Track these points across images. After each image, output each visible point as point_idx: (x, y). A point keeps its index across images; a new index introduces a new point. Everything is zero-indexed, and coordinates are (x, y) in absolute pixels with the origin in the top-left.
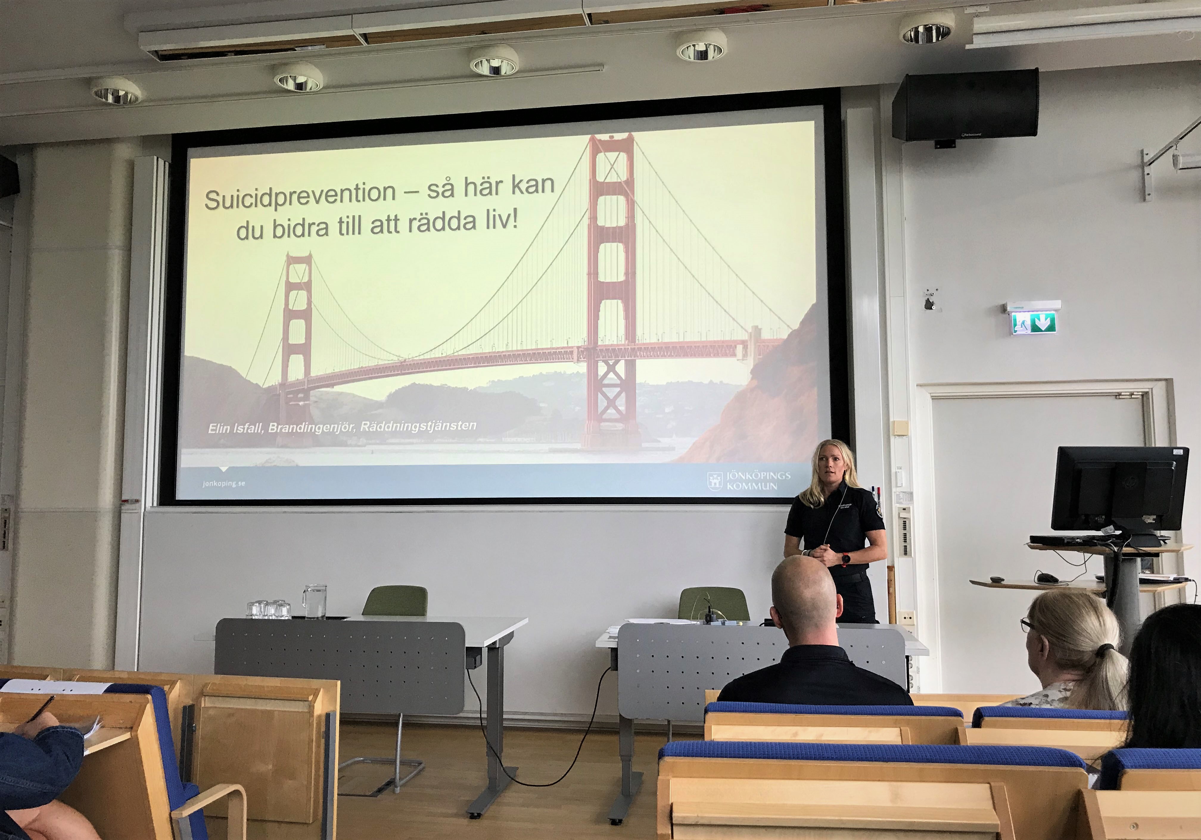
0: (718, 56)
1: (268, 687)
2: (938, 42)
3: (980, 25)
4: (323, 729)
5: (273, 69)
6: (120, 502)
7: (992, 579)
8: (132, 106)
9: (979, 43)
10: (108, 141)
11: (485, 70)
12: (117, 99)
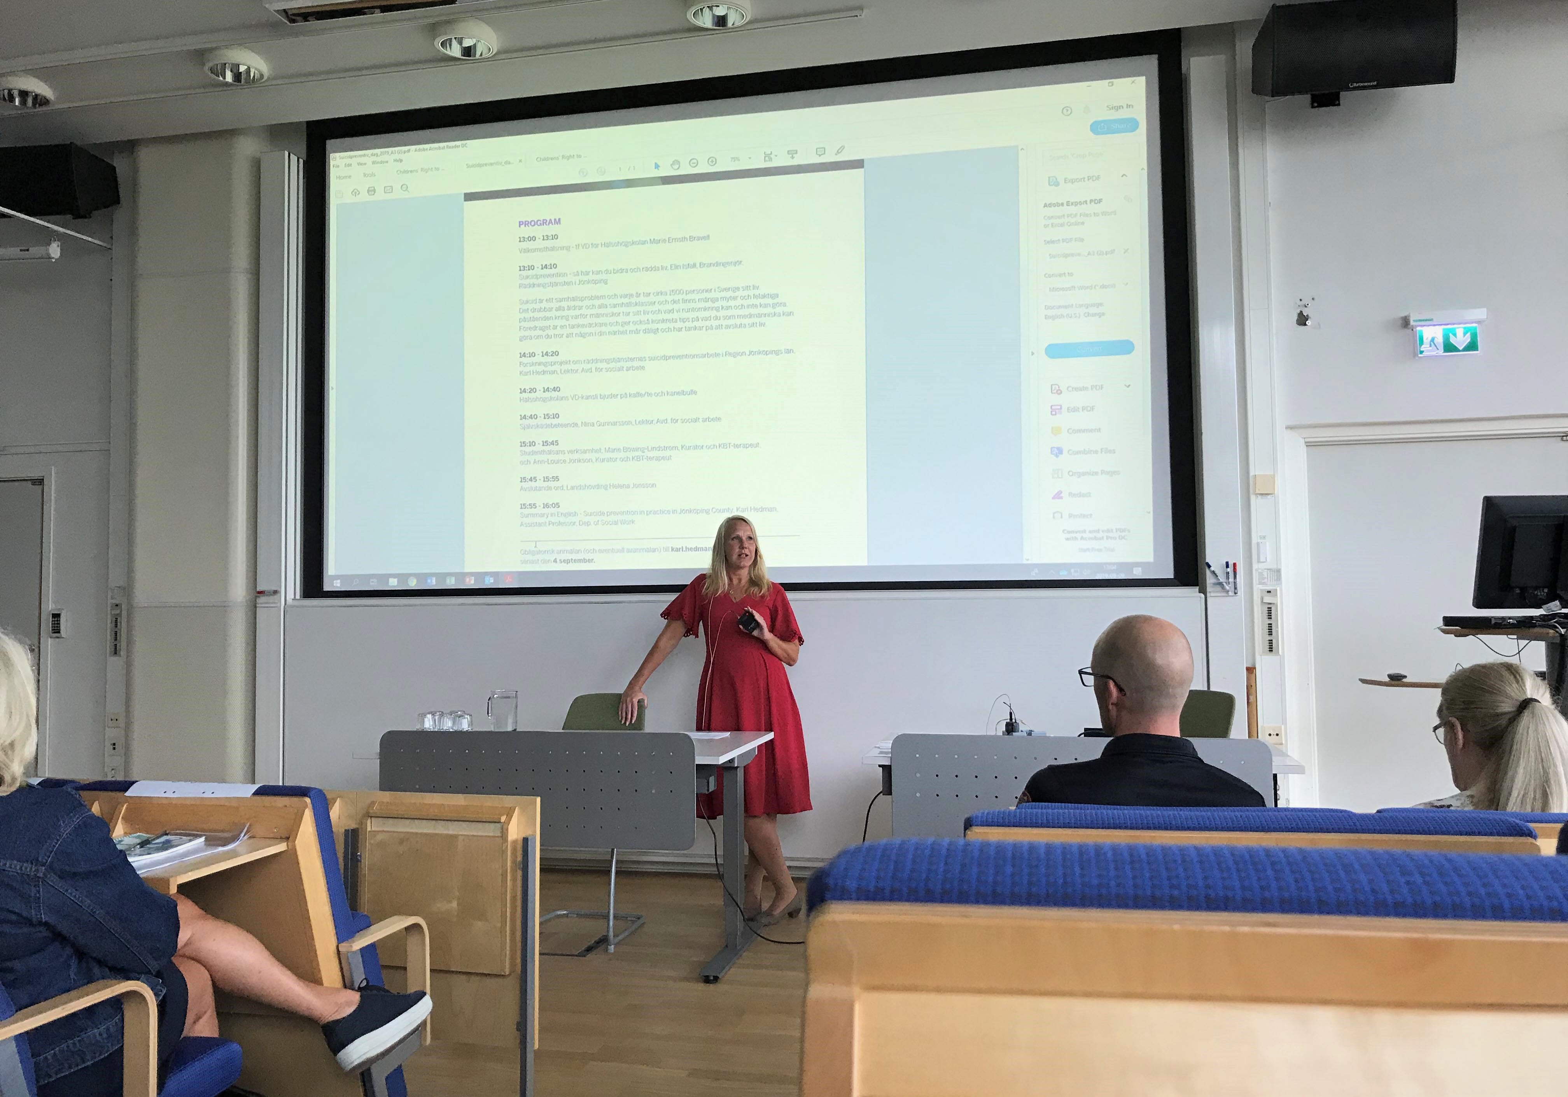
1: (449, 806)
4: (519, 858)
5: (433, 29)
6: (255, 594)
7: (1390, 676)
8: (255, 86)
10: (229, 134)
11: (706, 21)
12: (237, 77)
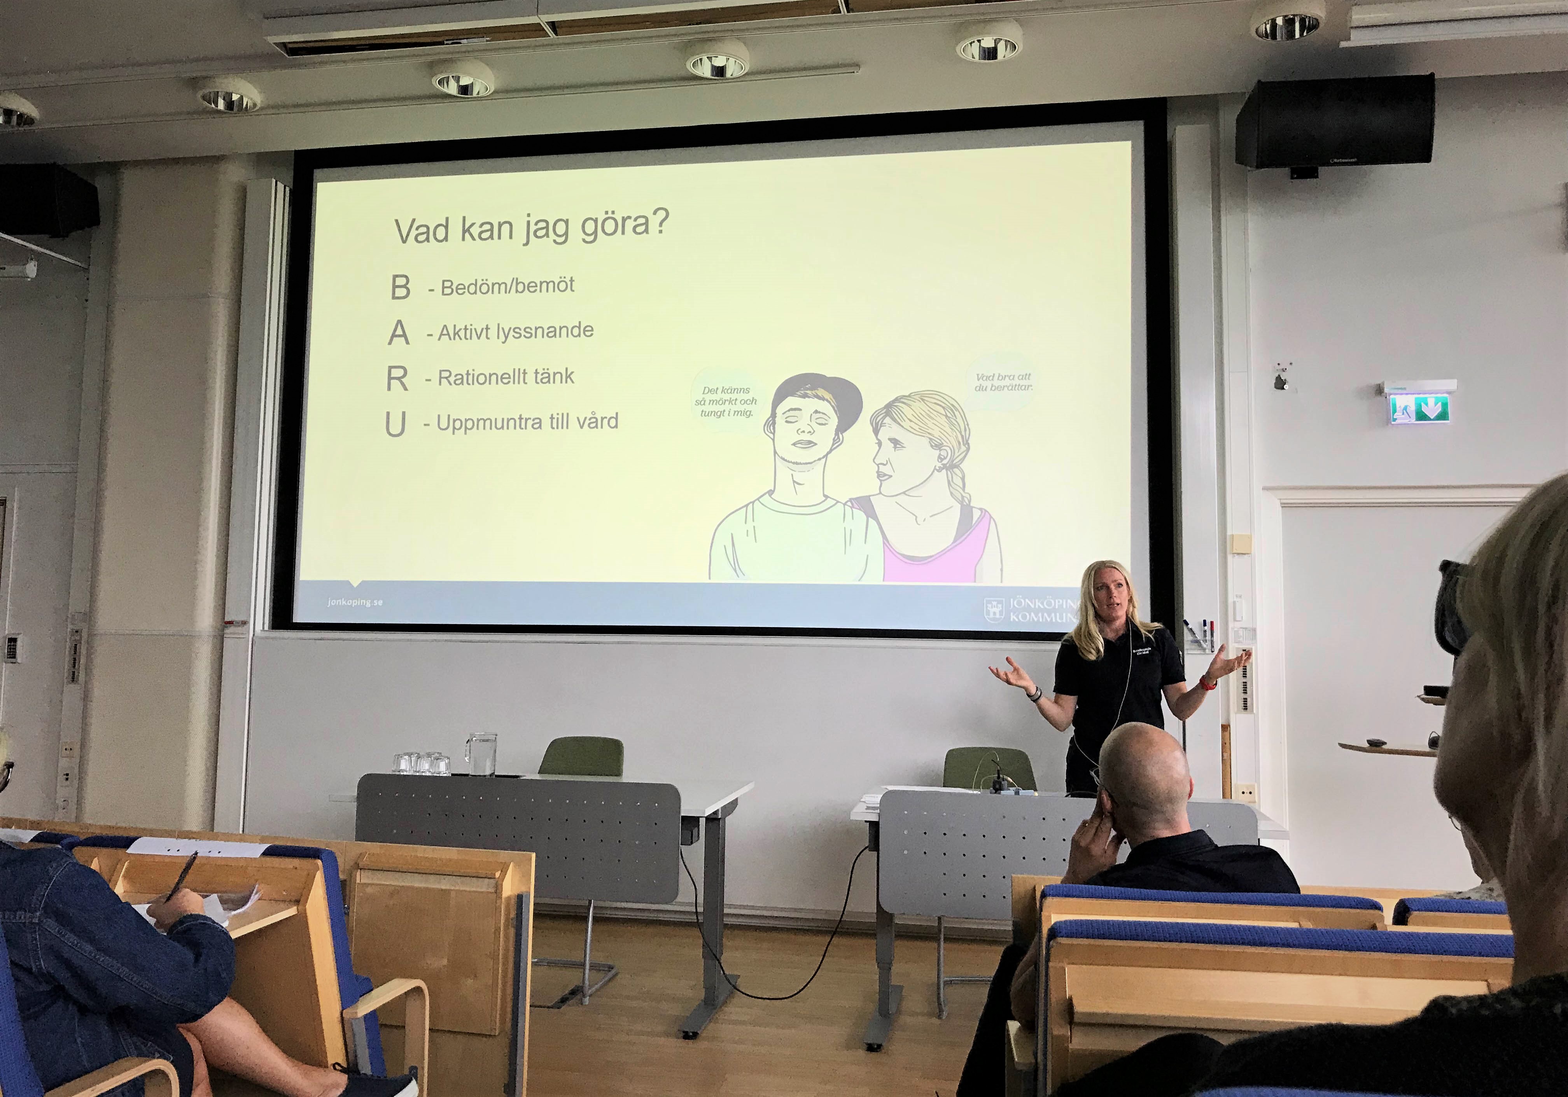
0: (1010, 55)
1: (439, 859)
2: (1303, 38)
3: (1359, 16)
4: (513, 915)
5: (432, 67)
6: (224, 624)
7: (1368, 741)
8: (249, 114)
9: (1358, 39)
10: (218, 159)
11: (705, 70)
12: (230, 105)
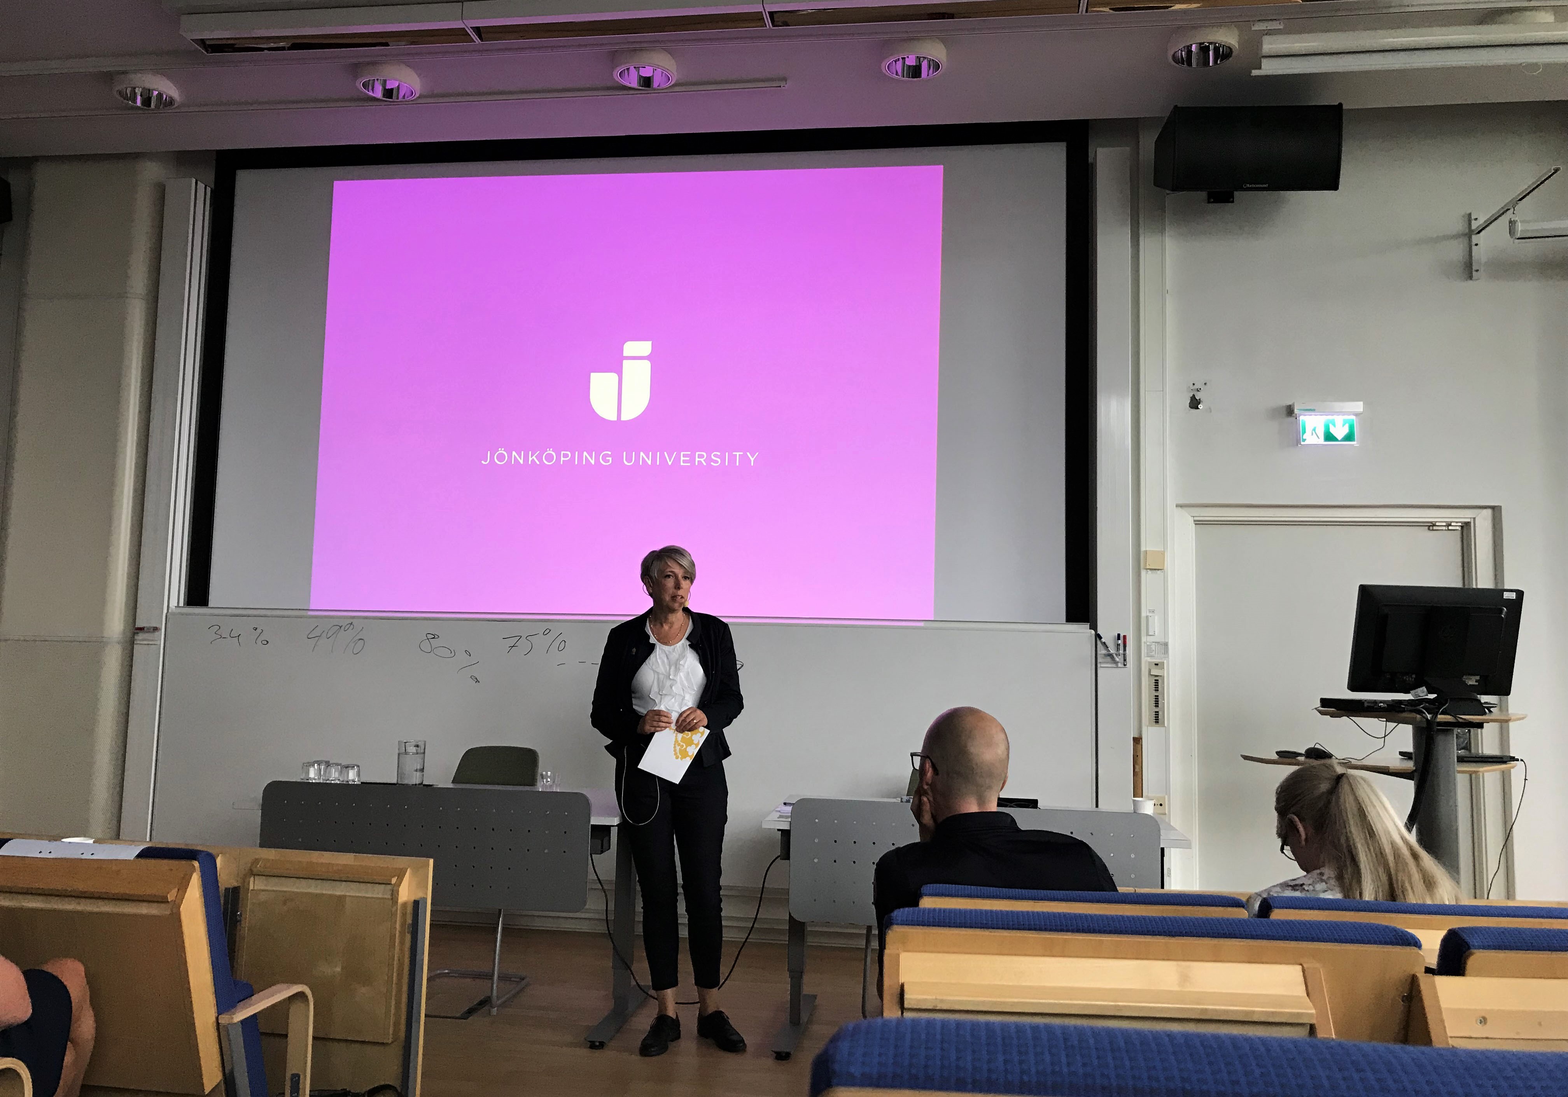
0: (934, 74)
1: (337, 865)
2: (1216, 66)
3: (1269, 45)
4: (409, 921)
5: (355, 69)
6: (134, 630)
8: (167, 110)
9: (1269, 68)
11: (632, 80)
12: (147, 102)
